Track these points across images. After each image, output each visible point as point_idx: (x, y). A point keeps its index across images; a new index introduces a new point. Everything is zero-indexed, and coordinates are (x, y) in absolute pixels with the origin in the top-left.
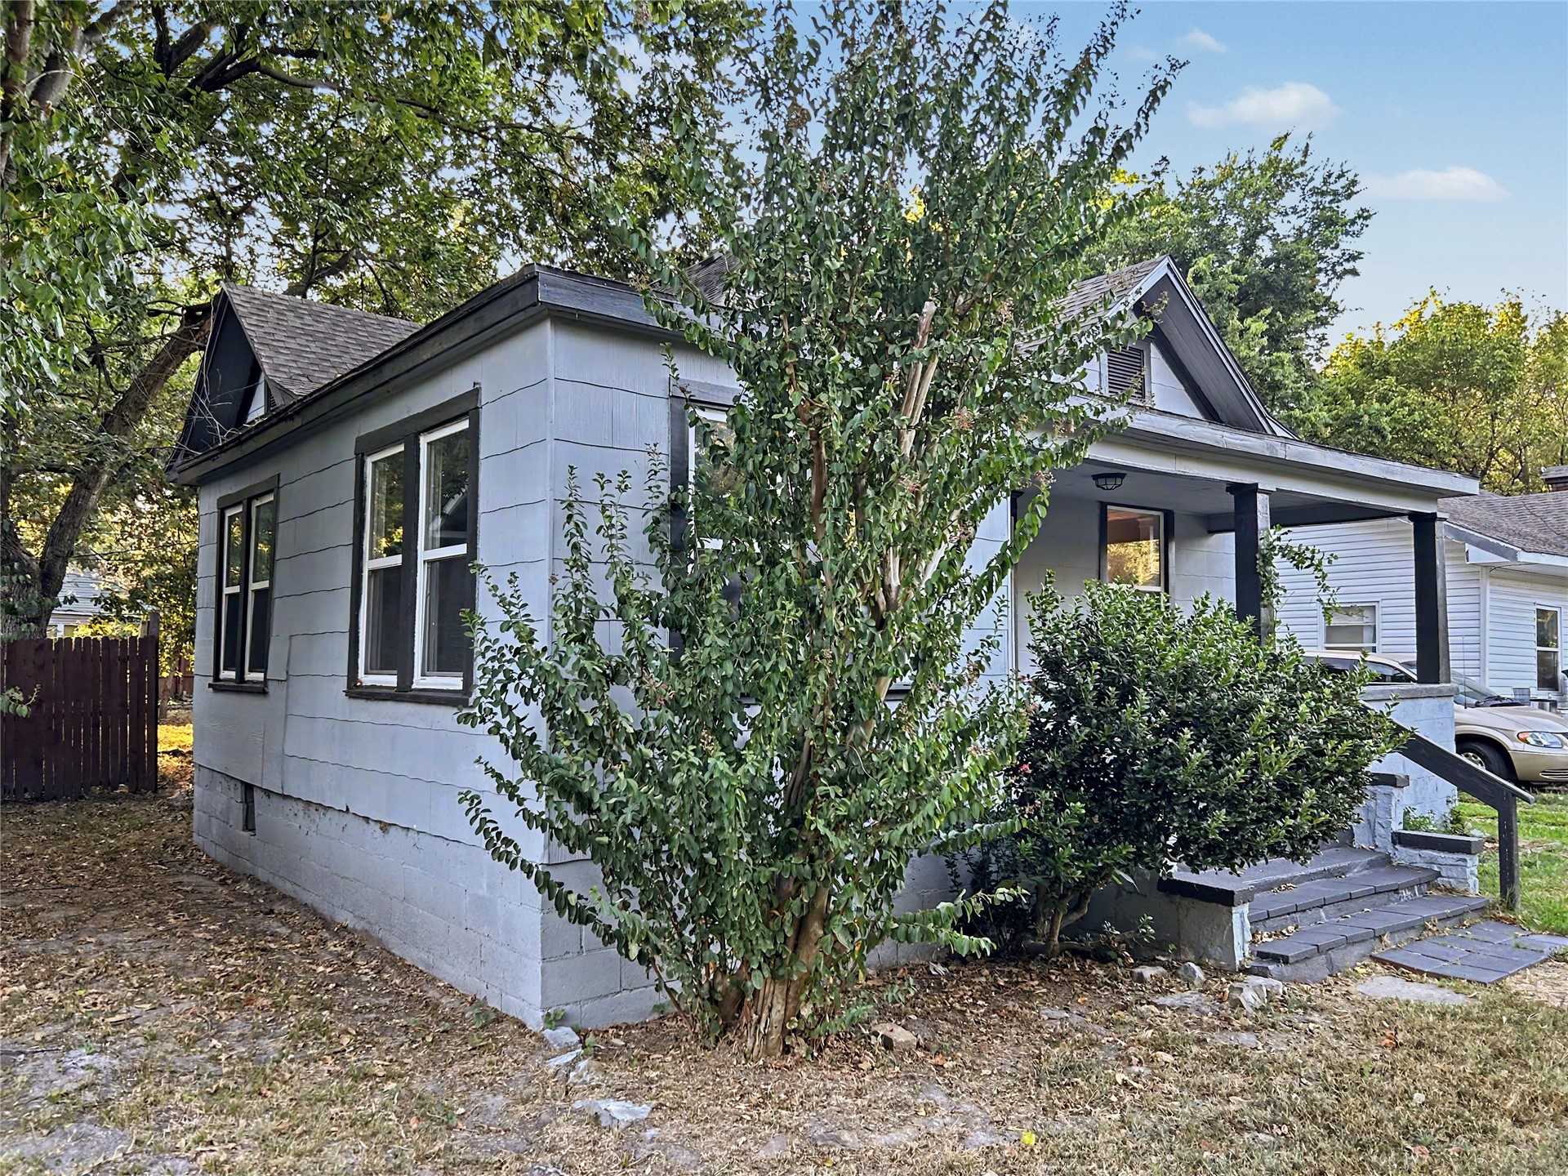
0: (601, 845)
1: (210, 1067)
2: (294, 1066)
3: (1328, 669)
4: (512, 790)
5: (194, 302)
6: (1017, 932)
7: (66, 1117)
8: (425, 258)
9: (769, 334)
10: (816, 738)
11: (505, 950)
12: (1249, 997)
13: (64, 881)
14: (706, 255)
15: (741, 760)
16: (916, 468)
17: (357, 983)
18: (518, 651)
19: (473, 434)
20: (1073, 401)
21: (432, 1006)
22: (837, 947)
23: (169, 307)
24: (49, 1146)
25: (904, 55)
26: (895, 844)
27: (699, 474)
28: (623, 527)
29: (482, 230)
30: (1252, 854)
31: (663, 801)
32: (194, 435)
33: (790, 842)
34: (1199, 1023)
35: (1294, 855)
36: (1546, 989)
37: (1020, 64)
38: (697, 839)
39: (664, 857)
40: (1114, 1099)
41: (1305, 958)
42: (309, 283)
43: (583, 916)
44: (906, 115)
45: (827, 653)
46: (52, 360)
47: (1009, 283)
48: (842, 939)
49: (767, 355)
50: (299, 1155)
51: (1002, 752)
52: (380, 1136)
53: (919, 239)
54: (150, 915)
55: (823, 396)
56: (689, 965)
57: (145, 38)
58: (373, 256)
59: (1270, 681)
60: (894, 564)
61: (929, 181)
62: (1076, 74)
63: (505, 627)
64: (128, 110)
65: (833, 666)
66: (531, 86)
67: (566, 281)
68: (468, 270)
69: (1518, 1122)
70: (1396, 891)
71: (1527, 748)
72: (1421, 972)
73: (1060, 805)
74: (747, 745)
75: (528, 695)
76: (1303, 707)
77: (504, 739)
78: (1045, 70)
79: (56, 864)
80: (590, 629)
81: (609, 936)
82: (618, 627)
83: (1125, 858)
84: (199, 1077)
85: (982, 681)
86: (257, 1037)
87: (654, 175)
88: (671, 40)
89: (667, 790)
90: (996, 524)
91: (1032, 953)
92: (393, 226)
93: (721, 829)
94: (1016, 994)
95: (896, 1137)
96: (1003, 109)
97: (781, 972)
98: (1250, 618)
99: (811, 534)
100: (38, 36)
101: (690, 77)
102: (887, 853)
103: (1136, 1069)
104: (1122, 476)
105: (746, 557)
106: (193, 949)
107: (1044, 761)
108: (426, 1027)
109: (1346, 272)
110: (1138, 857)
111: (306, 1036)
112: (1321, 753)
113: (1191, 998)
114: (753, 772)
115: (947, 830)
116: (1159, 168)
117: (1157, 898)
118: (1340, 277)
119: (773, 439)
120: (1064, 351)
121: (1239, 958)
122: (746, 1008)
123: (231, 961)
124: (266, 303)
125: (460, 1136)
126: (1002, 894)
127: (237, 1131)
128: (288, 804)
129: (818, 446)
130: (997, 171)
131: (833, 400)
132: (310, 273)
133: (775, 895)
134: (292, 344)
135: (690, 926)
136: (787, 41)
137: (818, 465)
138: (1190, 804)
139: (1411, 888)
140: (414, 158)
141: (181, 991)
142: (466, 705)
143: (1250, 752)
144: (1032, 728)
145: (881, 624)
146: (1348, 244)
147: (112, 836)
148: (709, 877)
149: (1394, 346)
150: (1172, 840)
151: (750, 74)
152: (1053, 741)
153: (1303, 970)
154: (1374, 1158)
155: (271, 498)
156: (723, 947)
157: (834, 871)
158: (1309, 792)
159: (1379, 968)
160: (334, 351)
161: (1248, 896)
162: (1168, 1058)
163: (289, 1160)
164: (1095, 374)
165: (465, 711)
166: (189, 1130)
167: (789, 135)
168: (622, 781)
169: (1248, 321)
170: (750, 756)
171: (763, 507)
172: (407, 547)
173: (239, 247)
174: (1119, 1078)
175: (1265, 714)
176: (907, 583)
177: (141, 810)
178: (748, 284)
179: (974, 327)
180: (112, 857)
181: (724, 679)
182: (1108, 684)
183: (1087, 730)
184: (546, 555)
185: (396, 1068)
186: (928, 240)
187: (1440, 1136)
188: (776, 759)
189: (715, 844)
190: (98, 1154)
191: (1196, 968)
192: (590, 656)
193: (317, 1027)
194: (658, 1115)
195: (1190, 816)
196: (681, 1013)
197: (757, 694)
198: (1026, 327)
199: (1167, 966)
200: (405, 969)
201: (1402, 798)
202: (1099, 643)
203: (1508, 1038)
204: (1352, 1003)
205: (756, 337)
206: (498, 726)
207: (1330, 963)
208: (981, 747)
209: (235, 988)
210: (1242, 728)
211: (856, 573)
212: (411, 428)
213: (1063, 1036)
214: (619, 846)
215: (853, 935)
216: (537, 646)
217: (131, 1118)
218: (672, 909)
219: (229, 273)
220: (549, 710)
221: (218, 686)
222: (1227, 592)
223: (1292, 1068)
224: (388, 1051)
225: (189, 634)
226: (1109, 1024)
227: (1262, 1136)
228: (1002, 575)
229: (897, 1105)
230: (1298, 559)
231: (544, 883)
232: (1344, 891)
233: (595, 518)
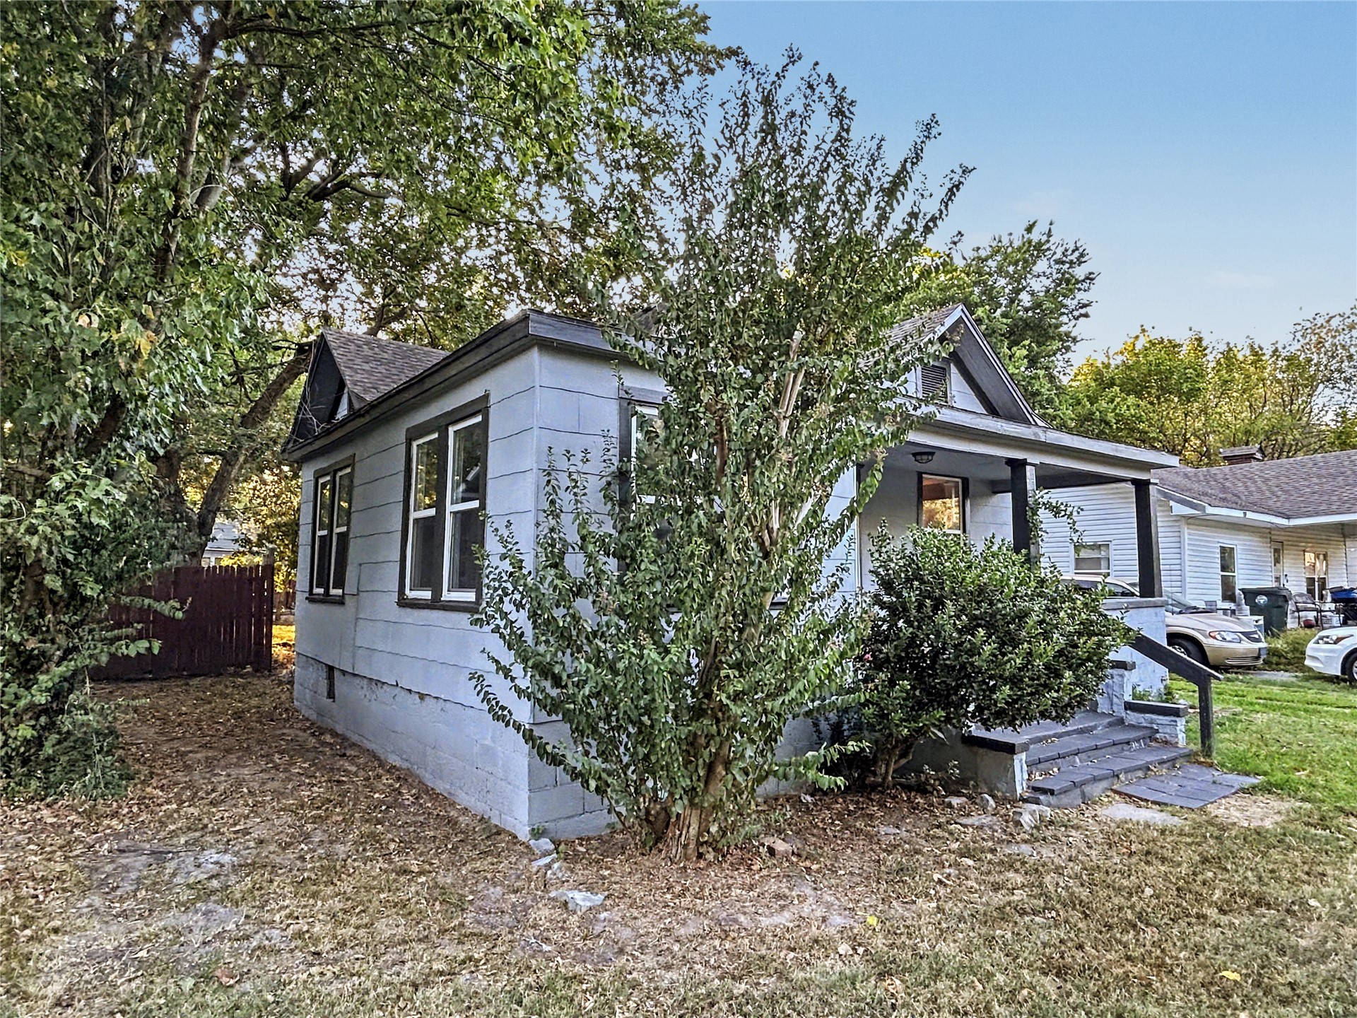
0: (568, 710)
1: (298, 863)
2: (356, 864)
3: (1078, 588)
4: (506, 672)
5: (304, 340)
6: (863, 772)
7: (198, 898)
8: (457, 310)
9: (687, 354)
10: (721, 636)
11: (504, 783)
12: (1026, 819)
13: (207, 732)
14: (645, 305)
15: (667, 651)
16: (790, 445)
17: (402, 805)
18: (511, 574)
19: (484, 425)
20: (899, 400)
21: (452, 822)
22: (735, 783)
23: (286, 345)
24: (185, 920)
25: (778, 164)
26: (776, 710)
27: (639, 450)
28: (585, 488)
29: (495, 290)
30: (1028, 719)
31: (612, 680)
32: (301, 427)
33: (701, 709)
34: (992, 838)
35: (1058, 718)
36: (1238, 814)
37: (858, 170)
38: (636, 707)
39: (613, 719)
40: (932, 892)
41: (1065, 791)
42: (379, 327)
43: (556, 760)
44: (780, 205)
45: (727, 575)
46: (205, 378)
47: (853, 319)
48: (738, 778)
49: (686, 368)
50: (357, 928)
51: (852, 646)
52: (414, 915)
53: (791, 289)
54: (262, 756)
55: (724, 396)
56: (631, 795)
57: (275, 168)
58: (422, 309)
59: (1039, 595)
60: (775, 514)
61: (798, 251)
62: (897, 176)
63: (503, 557)
64: (259, 212)
65: (732, 584)
66: (529, 196)
67: (549, 321)
68: (486, 318)
69: (1222, 911)
70: (1128, 743)
71: (1215, 642)
72: (1147, 801)
73: (892, 683)
74: (672, 641)
75: (519, 606)
76: (1062, 614)
77: (502, 636)
78: (876, 174)
79: (201, 721)
80: (562, 559)
81: (575, 774)
82: (581, 557)
83: (939, 720)
84: (290, 871)
85: (837, 595)
86: (331, 842)
87: (608, 252)
88: (623, 163)
89: (615, 672)
90: (846, 486)
91: (874, 787)
92: (436, 289)
93: (653, 700)
94: (863, 816)
95: (777, 919)
96: (847, 201)
97: (697, 800)
98: (1023, 551)
99: (716, 492)
100: (199, 162)
101: (636, 188)
102: (771, 717)
103: (948, 871)
104: (933, 454)
105: (672, 509)
106: (290, 780)
107: (881, 651)
108: (447, 837)
109: (1082, 315)
110: (948, 719)
111: (366, 842)
112: (1075, 646)
113: (986, 820)
114: (675, 659)
115: (813, 701)
116: (956, 239)
117: (961, 748)
118: (1077, 318)
119: (690, 426)
120: (891, 365)
121: (1019, 791)
122: (671, 827)
123: (315, 789)
124: (350, 339)
125: (469, 917)
126: (852, 746)
127: (316, 909)
128: (357, 681)
129: (721, 430)
130: (843, 241)
131: (731, 397)
132: (381, 319)
133: (691, 746)
134: (366, 367)
135: (632, 768)
136: (699, 157)
137: (720, 443)
138: (984, 682)
139: (1138, 741)
140: (450, 244)
141: (282, 809)
142: (477, 612)
143: (1026, 645)
144: (872, 628)
145: (766, 555)
146: (1081, 296)
147: (240, 701)
148: (646, 735)
149: (1117, 367)
150: (972, 708)
151: (673, 178)
152: (887, 638)
153: (1065, 800)
154: (1118, 935)
155: (349, 470)
156: (655, 783)
157: (733, 729)
158: (1068, 674)
159: (1117, 797)
160: (394, 372)
161: (1025, 748)
162: (970, 862)
163: (351, 931)
164: (913, 382)
165: (476, 616)
166: (282, 908)
167: (700, 219)
168: (583, 665)
169: (1015, 349)
170: (673, 648)
171: (683, 473)
172: (440, 505)
173: (334, 304)
174: (936, 877)
175: (1036, 618)
176: (784, 526)
177: (261, 684)
178: (672, 320)
179: (829, 349)
180: (238, 715)
181: (655, 594)
182: (925, 597)
183: (911, 630)
184: (532, 509)
185: (427, 867)
186: (796, 290)
187: (1165, 920)
188: (693, 651)
189: (648, 710)
190: (218, 925)
191: (990, 798)
192: (562, 578)
193: (373, 836)
194: (608, 902)
195: (984, 691)
196: (626, 829)
197: (677, 605)
198: (865, 349)
199: (970, 797)
200: (434, 796)
201: (1131, 678)
202: (919, 568)
203: (1211, 849)
204: (1099, 823)
205: (678, 356)
206: (498, 627)
207: (1083, 795)
208: (837, 642)
209: (319, 808)
210: (1020, 628)
211: (749, 519)
212: (443, 422)
213: (895, 847)
214: (581, 710)
215: (747, 774)
216: (525, 571)
217: (243, 899)
218: (619, 756)
219: (326, 321)
220: (533, 616)
221: (312, 599)
222: (1007, 533)
223: (1058, 871)
224: (421, 854)
225: (294, 564)
226: (927, 838)
227: (1037, 919)
228: (851, 520)
229: (778, 897)
230: (1056, 510)
231: (529, 737)
232: (1092, 743)
233: (565, 481)
